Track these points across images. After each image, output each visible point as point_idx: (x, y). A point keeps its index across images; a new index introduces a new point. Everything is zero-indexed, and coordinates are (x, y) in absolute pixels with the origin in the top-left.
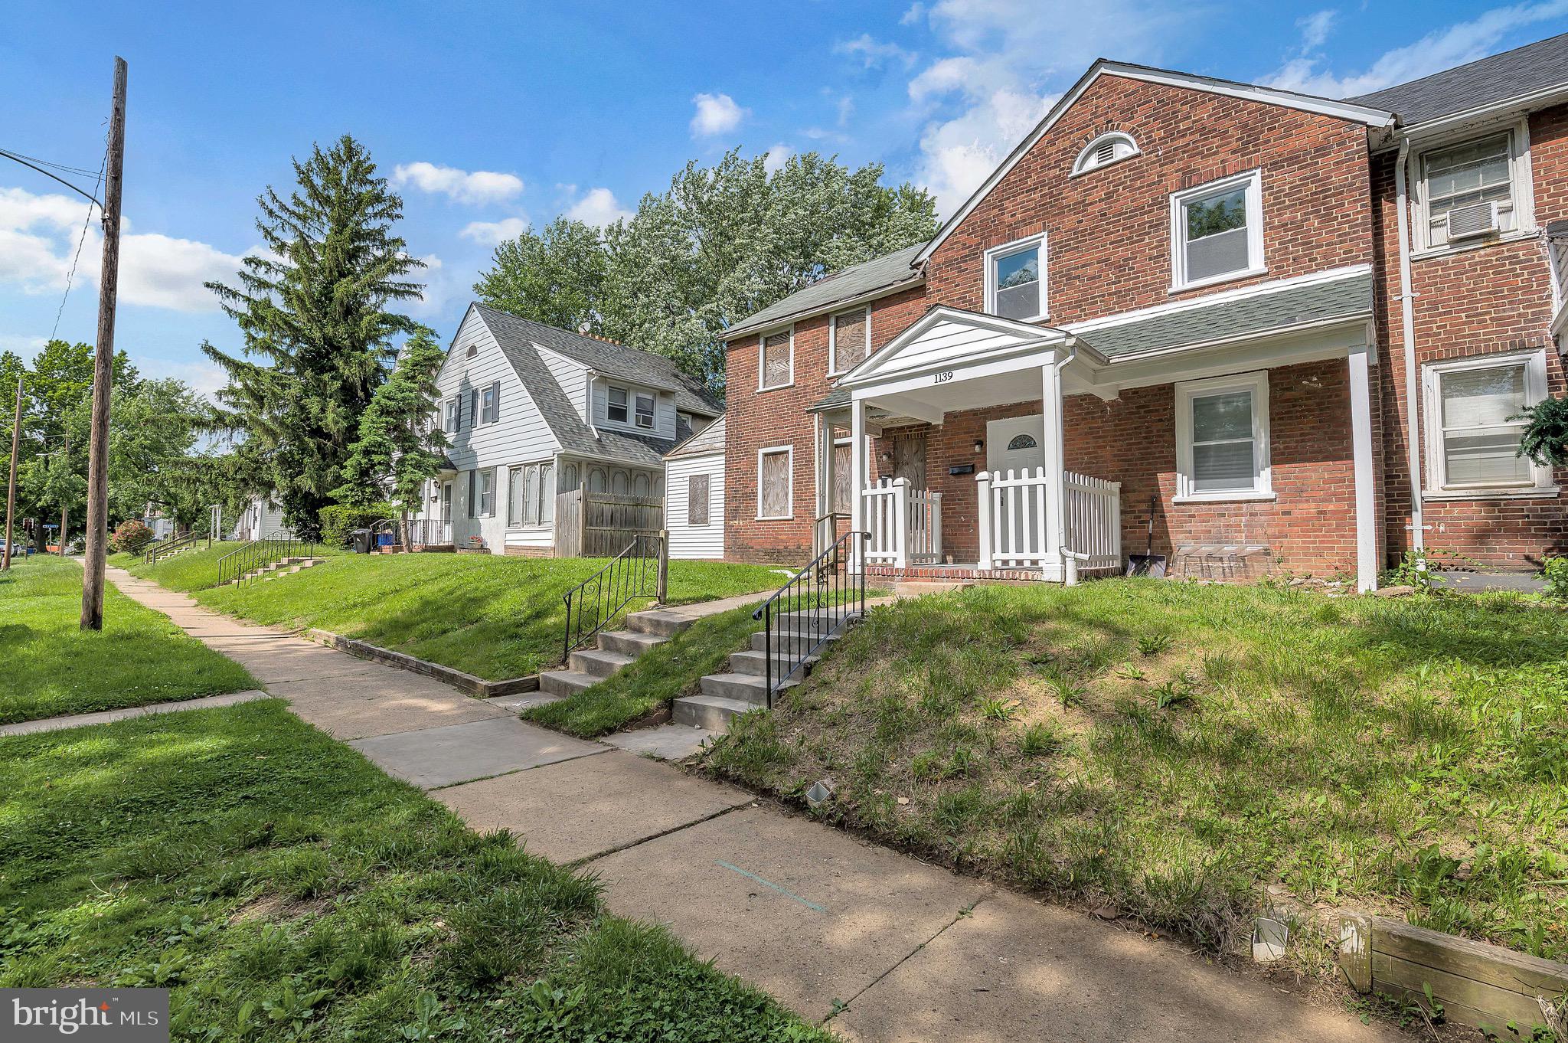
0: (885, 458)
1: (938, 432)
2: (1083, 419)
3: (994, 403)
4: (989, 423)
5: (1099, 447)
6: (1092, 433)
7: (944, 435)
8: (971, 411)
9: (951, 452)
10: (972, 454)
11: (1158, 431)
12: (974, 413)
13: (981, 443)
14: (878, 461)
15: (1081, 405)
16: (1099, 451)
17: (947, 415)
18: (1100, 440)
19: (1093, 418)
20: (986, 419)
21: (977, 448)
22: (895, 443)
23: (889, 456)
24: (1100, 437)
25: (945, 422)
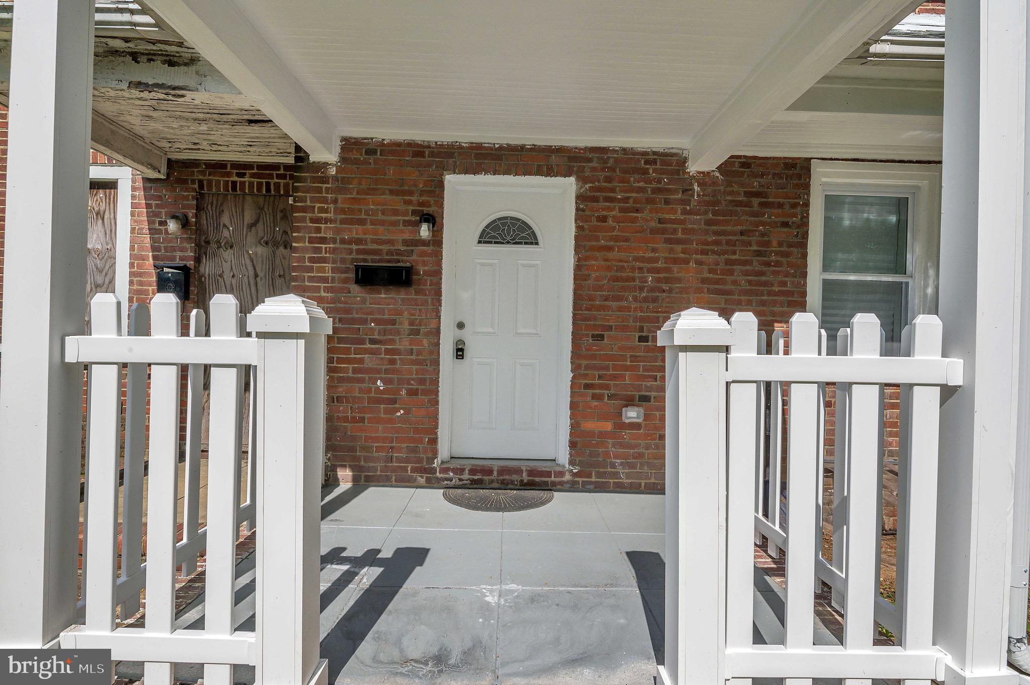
0: (172, 226)
1: (324, 180)
2: (650, 201)
3: (465, 136)
4: (451, 180)
5: (675, 261)
6: (663, 231)
7: (339, 190)
8: (410, 144)
9: (356, 231)
10: (406, 243)
11: (780, 244)
12: (417, 150)
13: (433, 219)
14: (152, 231)
15: (645, 172)
16: (675, 268)
17: (349, 145)
18: (679, 248)
19: (667, 202)
20: (445, 167)
21: (425, 231)
22: (200, 198)
23: (185, 223)
24: (679, 242)
25: (343, 159)
